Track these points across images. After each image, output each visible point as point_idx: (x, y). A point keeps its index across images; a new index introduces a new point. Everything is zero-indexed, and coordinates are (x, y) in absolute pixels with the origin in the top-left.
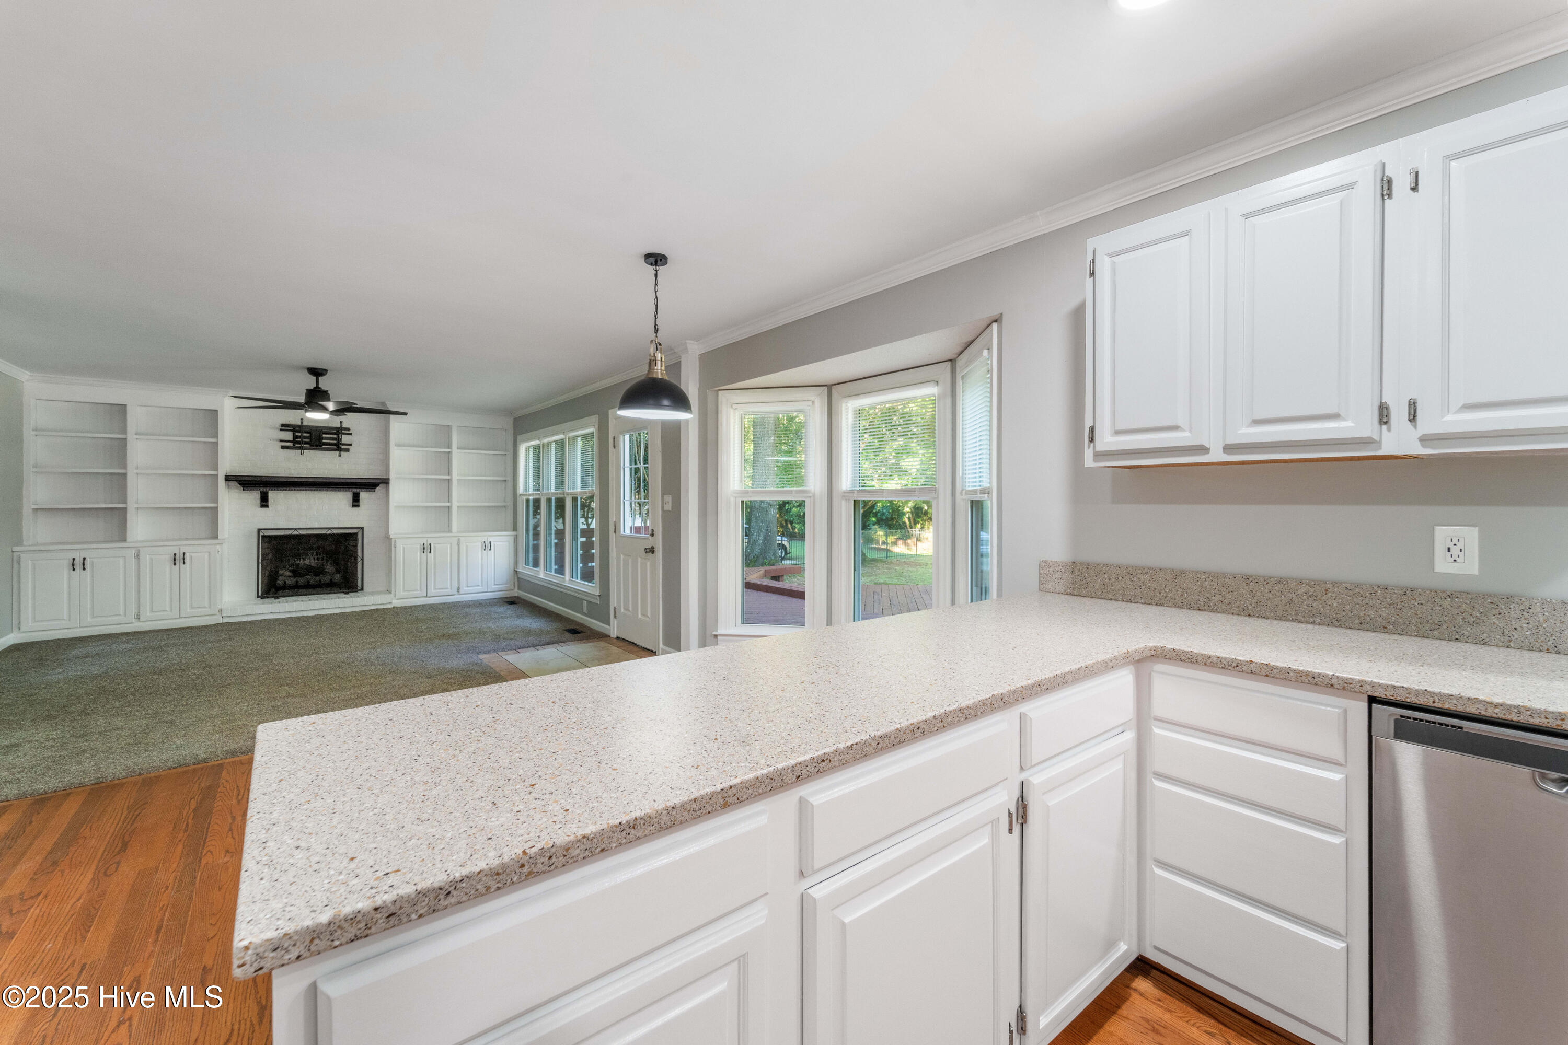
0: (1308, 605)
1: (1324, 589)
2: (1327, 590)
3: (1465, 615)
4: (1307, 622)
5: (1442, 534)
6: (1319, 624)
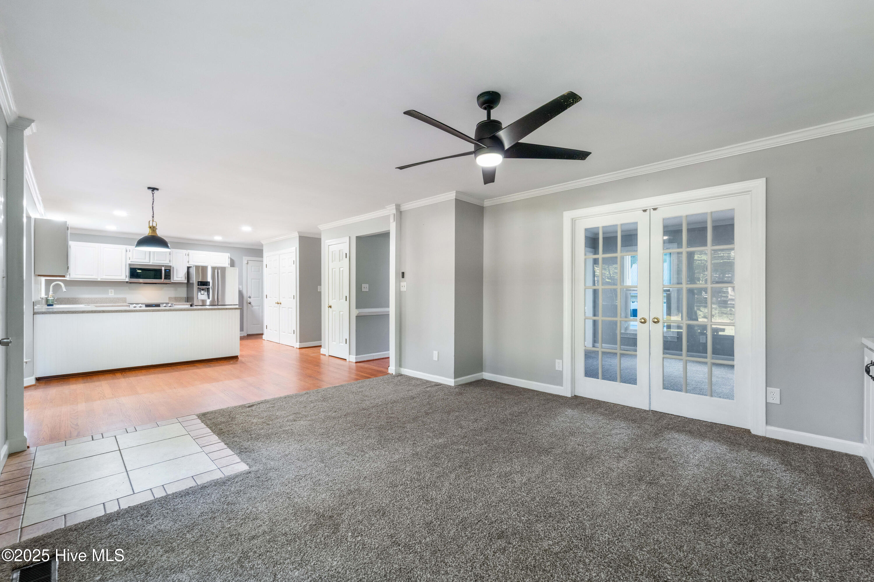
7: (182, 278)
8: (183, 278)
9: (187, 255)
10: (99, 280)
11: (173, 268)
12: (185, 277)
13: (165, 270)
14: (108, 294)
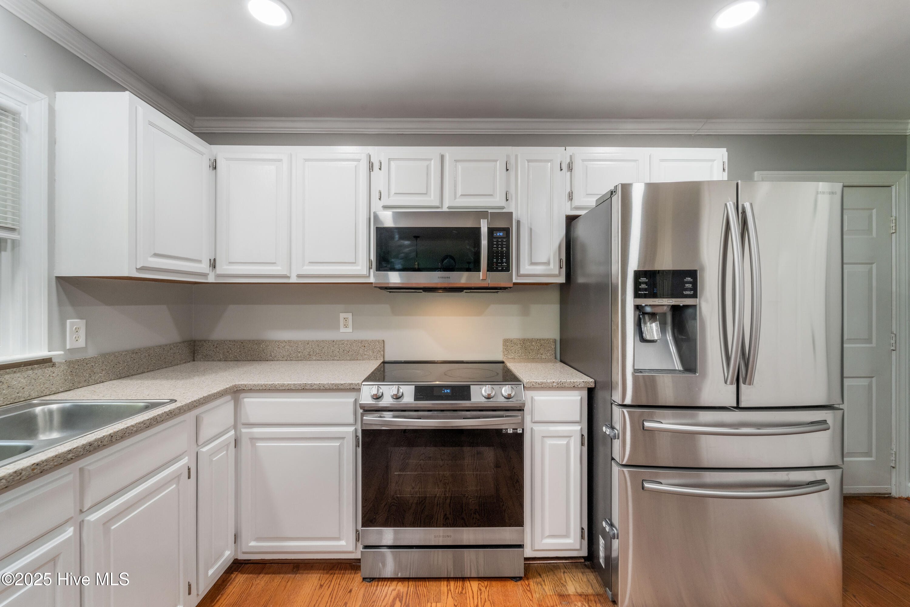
7: (548, 263)
8: (552, 266)
9: (564, 167)
10: (294, 279)
11: (518, 222)
12: (560, 260)
13: (491, 231)
14: (338, 328)
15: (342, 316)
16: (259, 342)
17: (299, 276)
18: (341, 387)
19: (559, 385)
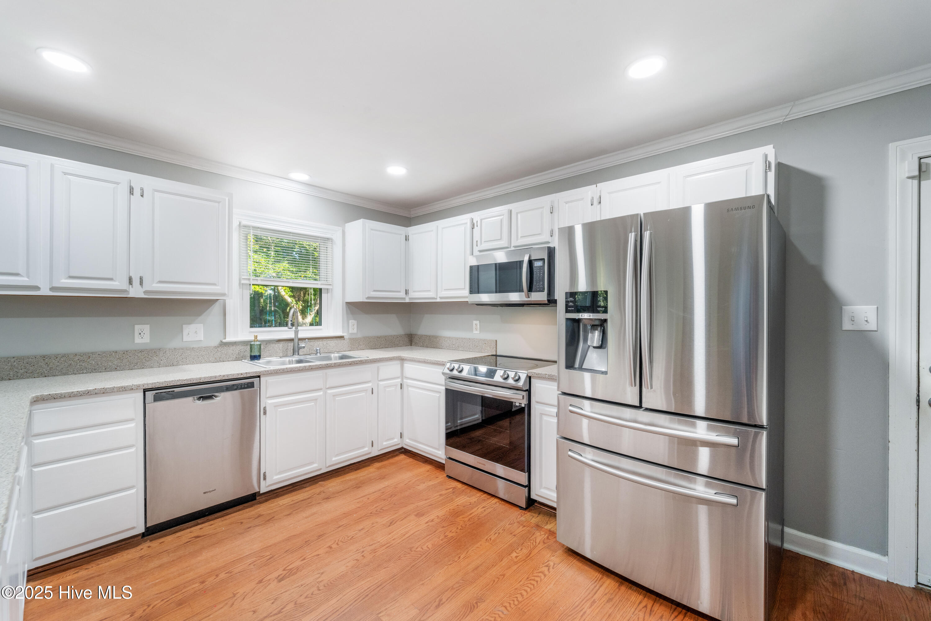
0: (80, 365)
1: (88, 357)
2: (89, 357)
3: (146, 358)
4: (79, 374)
5: (137, 328)
6: (86, 373)
13: (530, 262)
14: (472, 331)
15: (475, 322)
16: (436, 337)
17: (441, 298)
18: (439, 363)
19: (550, 377)
